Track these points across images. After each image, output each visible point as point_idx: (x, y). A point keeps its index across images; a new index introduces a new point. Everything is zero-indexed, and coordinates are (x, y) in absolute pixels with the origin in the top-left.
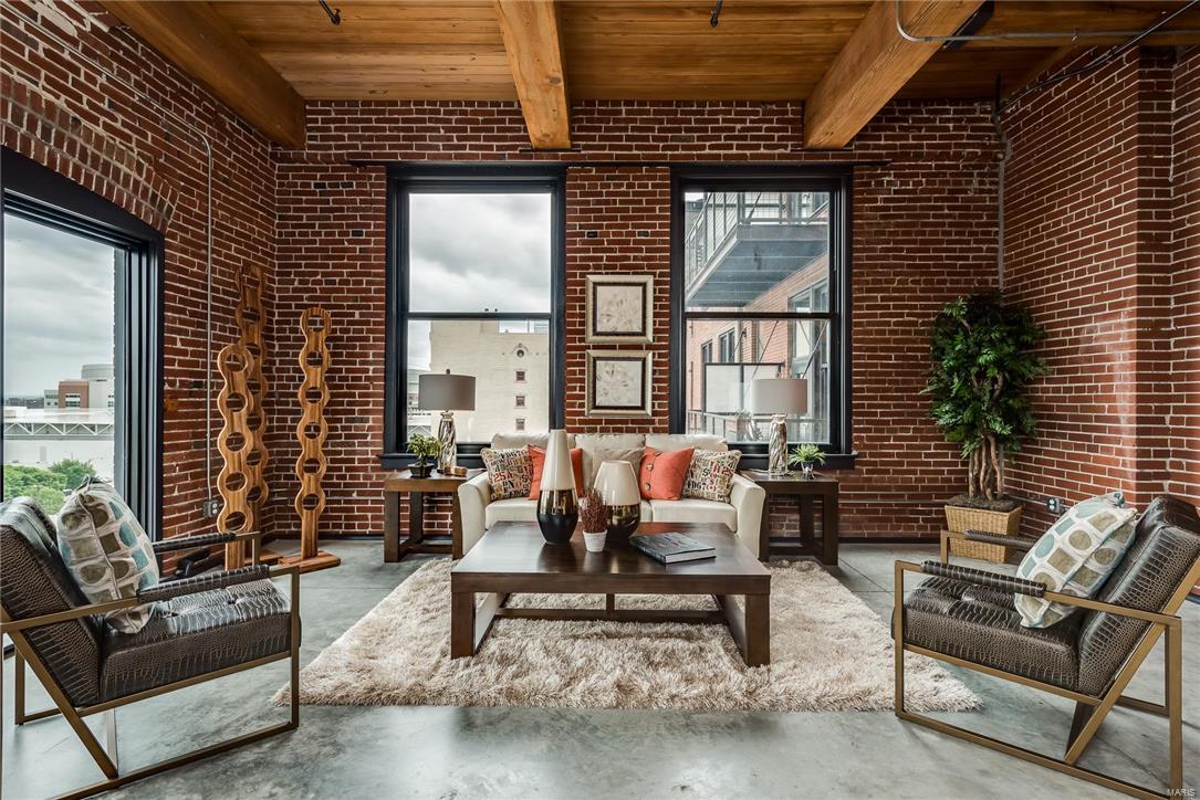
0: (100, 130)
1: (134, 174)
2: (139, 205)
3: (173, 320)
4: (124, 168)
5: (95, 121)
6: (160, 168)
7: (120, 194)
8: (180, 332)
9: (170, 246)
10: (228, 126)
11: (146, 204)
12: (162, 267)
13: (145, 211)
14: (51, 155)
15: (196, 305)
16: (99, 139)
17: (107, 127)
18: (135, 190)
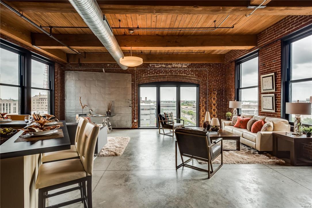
0: (190, 75)
1: (195, 78)
2: (195, 82)
3: (201, 95)
4: (193, 78)
5: (189, 75)
6: (199, 76)
7: (193, 81)
8: (202, 96)
9: (200, 85)
10: (212, 65)
11: (197, 81)
12: (199, 88)
13: (196, 82)
14: (184, 81)
15: (205, 92)
16: (190, 76)
17: (191, 75)
18: (195, 80)
